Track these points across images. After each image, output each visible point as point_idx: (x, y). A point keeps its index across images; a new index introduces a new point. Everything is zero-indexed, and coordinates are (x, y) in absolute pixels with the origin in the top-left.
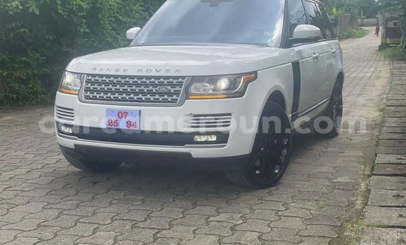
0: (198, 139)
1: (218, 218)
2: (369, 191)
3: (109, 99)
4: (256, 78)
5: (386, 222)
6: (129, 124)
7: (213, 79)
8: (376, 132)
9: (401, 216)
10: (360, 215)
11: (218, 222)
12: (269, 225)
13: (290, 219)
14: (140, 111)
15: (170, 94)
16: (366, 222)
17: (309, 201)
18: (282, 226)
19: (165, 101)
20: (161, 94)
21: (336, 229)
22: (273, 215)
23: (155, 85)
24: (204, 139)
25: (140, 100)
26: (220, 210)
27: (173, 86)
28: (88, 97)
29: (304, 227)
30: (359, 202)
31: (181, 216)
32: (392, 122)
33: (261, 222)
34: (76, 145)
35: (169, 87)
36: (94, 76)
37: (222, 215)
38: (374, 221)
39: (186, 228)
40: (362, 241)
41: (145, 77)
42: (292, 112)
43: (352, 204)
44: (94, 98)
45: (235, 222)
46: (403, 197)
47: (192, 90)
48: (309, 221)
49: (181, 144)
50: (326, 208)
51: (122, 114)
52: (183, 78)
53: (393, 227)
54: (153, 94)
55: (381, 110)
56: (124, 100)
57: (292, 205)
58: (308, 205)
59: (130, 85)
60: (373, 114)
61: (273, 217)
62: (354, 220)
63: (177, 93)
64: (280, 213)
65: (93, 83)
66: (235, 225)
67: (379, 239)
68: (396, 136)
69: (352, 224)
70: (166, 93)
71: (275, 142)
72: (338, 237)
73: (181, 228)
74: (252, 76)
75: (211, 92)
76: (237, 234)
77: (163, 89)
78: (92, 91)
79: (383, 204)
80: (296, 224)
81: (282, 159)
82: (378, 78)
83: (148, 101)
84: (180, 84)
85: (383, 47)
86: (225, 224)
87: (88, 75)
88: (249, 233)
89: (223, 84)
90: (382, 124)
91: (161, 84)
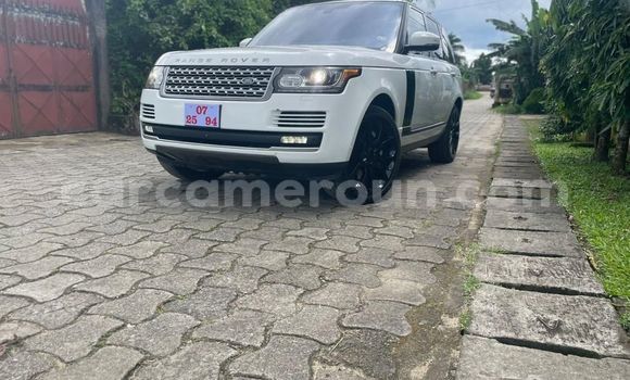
0: (285, 140)
1: (298, 233)
2: (485, 212)
3: (189, 93)
4: (359, 73)
5: (507, 248)
6: (208, 120)
7: (306, 71)
8: (492, 160)
9: (526, 240)
10: (475, 237)
11: (297, 236)
12: (357, 244)
13: (386, 237)
14: (220, 107)
15: (255, 86)
16: (482, 246)
17: (414, 218)
18: (374, 245)
19: (250, 94)
20: (246, 87)
21: (443, 252)
22: (367, 233)
23: (240, 77)
24: (292, 140)
25: (222, 93)
26: (306, 224)
27: (260, 77)
28: (168, 92)
29: (402, 248)
30: (473, 223)
31: (257, 227)
32: (507, 153)
33: (348, 239)
34: (157, 146)
35: (255, 79)
36: (177, 67)
37: (305, 229)
38: (492, 245)
39: (255, 242)
40: (476, 270)
41: (230, 67)
42: (404, 125)
43: (464, 225)
44: (176, 92)
45: (317, 238)
46: (526, 219)
47: (282, 83)
48: (411, 241)
49: (267, 145)
50: (433, 227)
51: (201, 109)
52: (272, 68)
53: (516, 253)
54: (236, 86)
55: (496, 144)
56: (205, 93)
57: (394, 222)
58: (412, 223)
59: (213, 77)
60: (487, 147)
61: (366, 234)
62: (467, 243)
63: (264, 85)
64: (376, 231)
65: (175, 76)
66: (316, 242)
67: (500, 268)
68: (512, 164)
69: (464, 248)
70: (251, 86)
71: (381, 153)
72: (445, 263)
73: (249, 242)
74: (354, 72)
75: (303, 85)
76: (314, 253)
77: (248, 81)
78: (173, 85)
79: (502, 226)
80: (394, 244)
81: (388, 173)
82: (493, 124)
83: (231, 94)
84: (267, 76)
85: (496, 105)
86: (304, 240)
87: (171, 67)
88: (329, 252)
89: (319, 77)
90: (497, 154)
91: (247, 75)
